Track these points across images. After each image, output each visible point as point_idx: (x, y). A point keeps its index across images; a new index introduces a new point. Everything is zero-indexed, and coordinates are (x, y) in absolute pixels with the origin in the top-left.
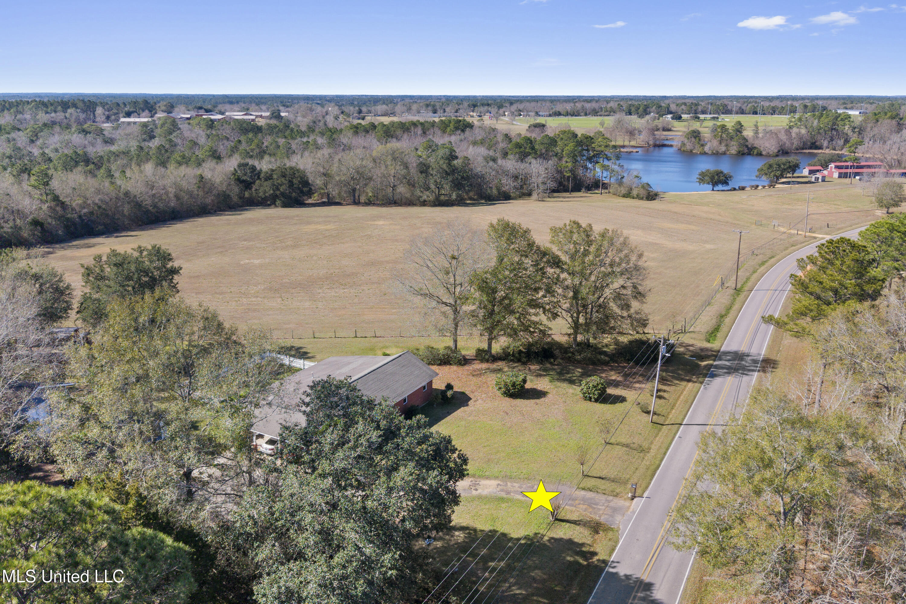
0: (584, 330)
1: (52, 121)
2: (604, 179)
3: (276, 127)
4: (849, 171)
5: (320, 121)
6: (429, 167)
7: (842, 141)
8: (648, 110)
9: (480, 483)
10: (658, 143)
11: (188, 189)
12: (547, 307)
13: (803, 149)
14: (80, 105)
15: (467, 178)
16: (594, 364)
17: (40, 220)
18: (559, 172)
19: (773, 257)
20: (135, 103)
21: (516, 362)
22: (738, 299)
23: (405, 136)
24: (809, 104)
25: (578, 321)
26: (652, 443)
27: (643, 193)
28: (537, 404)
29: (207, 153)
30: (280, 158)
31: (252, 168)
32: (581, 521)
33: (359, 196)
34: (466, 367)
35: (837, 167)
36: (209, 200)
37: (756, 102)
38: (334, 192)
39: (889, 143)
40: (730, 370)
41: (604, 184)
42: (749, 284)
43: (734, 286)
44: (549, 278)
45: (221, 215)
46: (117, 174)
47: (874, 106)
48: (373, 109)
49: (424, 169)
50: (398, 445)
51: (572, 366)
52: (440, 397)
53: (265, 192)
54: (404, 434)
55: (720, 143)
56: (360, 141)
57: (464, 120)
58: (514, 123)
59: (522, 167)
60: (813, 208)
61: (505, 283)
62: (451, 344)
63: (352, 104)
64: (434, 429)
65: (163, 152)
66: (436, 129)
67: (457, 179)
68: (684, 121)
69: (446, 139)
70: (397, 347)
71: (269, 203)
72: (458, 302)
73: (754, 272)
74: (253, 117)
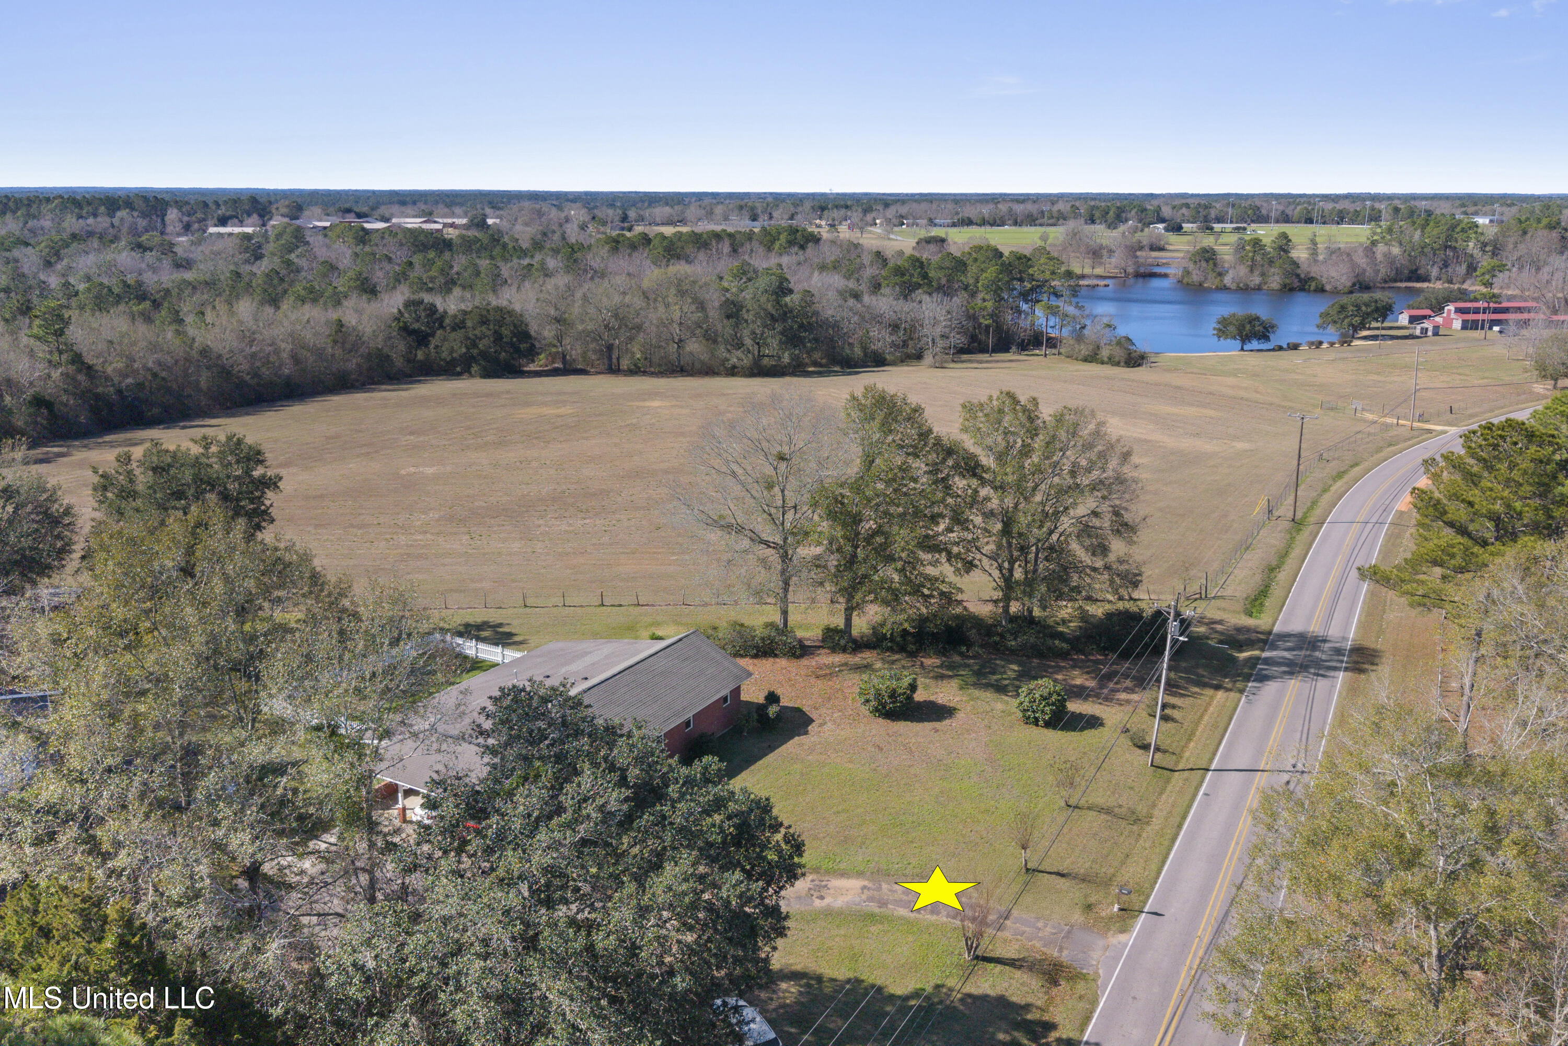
0: (1024, 592)
1: (88, 232)
2: (1050, 330)
3: (477, 240)
4: (1480, 317)
5: (554, 232)
6: (742, 307)
7: (1464, 266)
8: (1124, 215)
9: (830, 885)
10: (1142, 270)
11: (315, 345)
12: (955, 550)
13: (1395, 281)
14: (139, 204)
15: (809, 327)
16: (1041, 655)
17: (47, 398)
18: (973, 317)
19: (1356, 464)
20: (235, 201)
21: (897, 652)
22: (1298, 538)
23: (701, 256)
24: (1402, 207)
25: (1012, 575)
26: (1154, 806)
27: (1119, 353)
28: (937, 731)
29: (352, 284)
30: (481, 292)
31: (430, 309)
32: (1023, 959)
33: (618, 359)
34: (805, 662)
35: (1459, 311)
36: (352, 364)
37: (1309, 203)
38: (575, 352)
39: (1546, 270)
40: (1294, 668)
41: (1049, 339)
42: (1318, 512)
43: (1290, 515)
44: (959, 496)
45: (373, 390)
46: (189, 319)
47: (1514, 210)
48: (647, 213)
49: (733, 311)
50: (664, 817)
51: (1001, 659)
52: (756, 716)
53: (452, 351)
54: (676, 796)
55: (1252, 271)
56: (621, 264)
57: (805, 230)
58: (892, 236)
59: (904, 308)
60: (1424, 379)
61: (878, 505)
62: (777, 618)
63: (612, 205)
64: (737, 784)
65: (276, 281)
66: (755, 244)
67: (792, 328)
68: (1186, 234)
69: (773, 261)
70: (677, 623)
71: (458, 369)
72: (790, 540)
73: (1325, 490)
74: (439, 226)
